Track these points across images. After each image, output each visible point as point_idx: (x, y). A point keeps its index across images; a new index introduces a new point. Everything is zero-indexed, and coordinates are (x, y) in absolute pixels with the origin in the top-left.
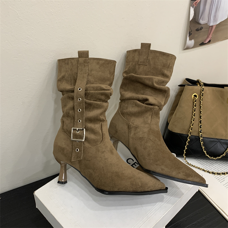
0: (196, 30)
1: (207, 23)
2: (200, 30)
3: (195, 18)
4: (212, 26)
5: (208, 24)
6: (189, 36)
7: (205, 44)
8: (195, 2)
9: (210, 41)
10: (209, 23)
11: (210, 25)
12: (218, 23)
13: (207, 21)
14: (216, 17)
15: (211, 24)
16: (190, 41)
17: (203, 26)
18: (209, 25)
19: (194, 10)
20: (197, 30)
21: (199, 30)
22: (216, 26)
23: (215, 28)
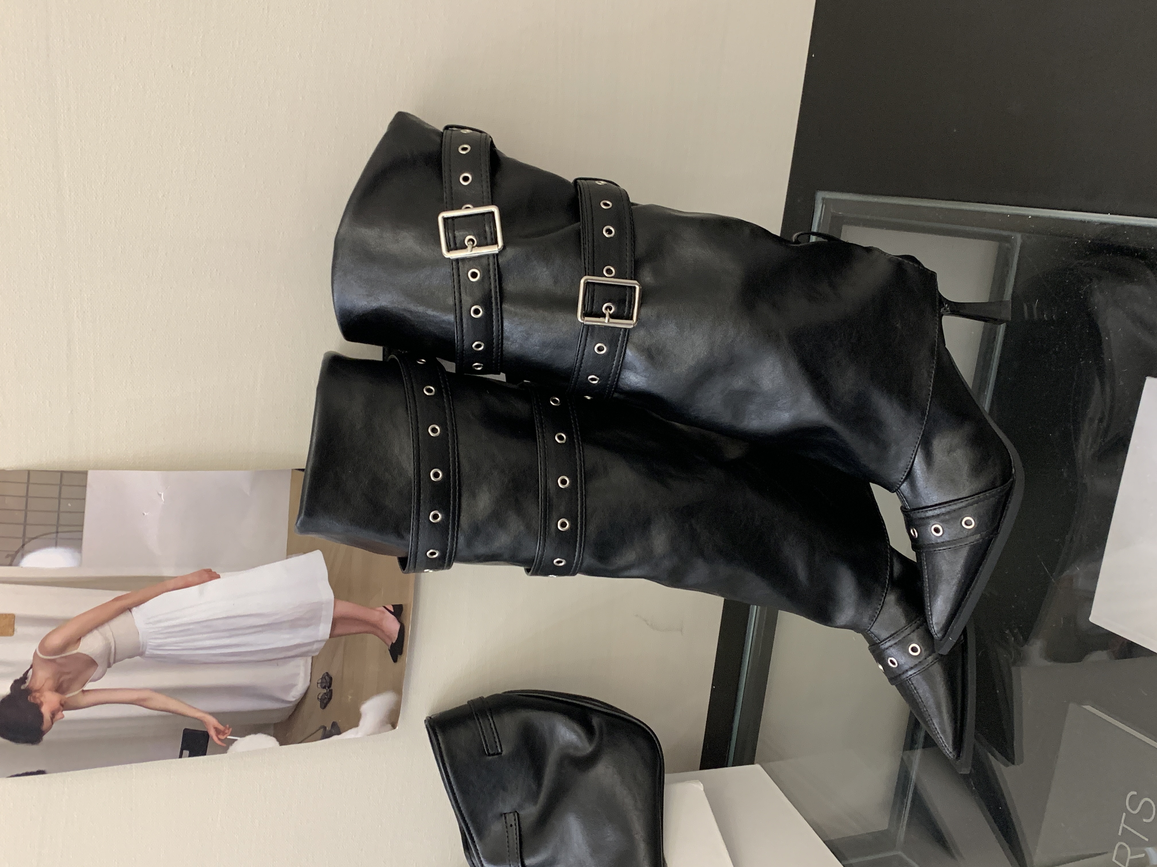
0: (324, 708)
2: (329, 687)
3: (275, 724)
4: (336, 622)
5: (317, 654)
7: (402, 631)
8: (215, 738)
9: (398, 611)
10: (315, 646)
13: (300, 661)
15: (324, 630)
16: (361, 723)
17: (318, 677)
18: (322, 645)
19: (243, 735)
20: (325, 701)
21: (331, 691)
22: (340, 602)
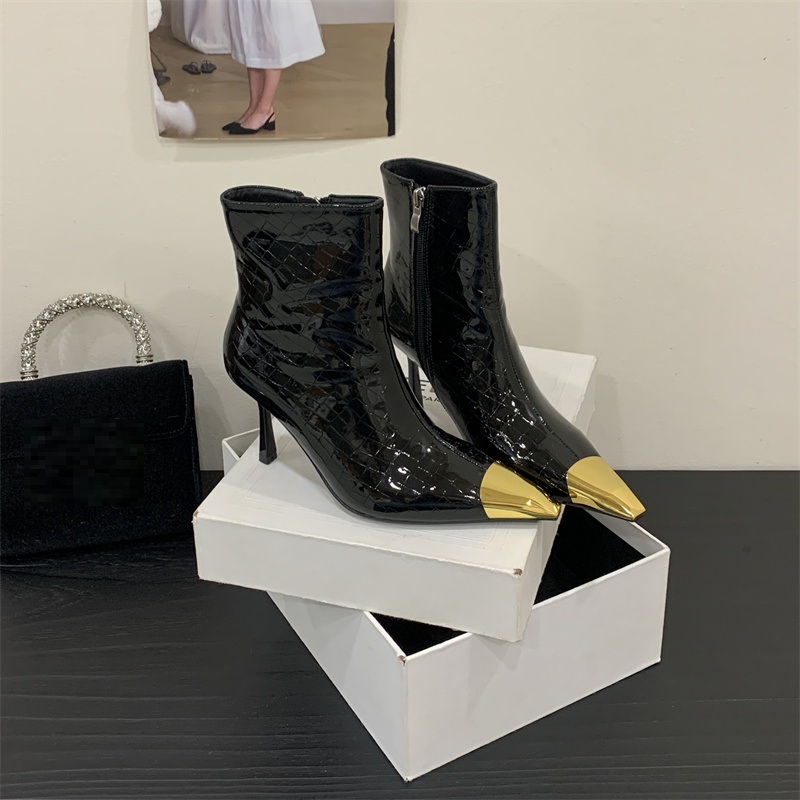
0: (184, 69)
1: (227, 52)
3: (170, 27)
4: (261, 72)
5: (234, 57)
6: (158, 84)
7: (251, 132)
9: (269, 127)
10: (240, 56)
11: (249, 65)
12: (286, 63)
14: (265, 40)
15: (254, 62)
16: (168, 103)
17: (212, 61)
18: (241, 61)
20: (190, 70)
21: (199, 73)
22: (278, 73)
23: (280, 81)
